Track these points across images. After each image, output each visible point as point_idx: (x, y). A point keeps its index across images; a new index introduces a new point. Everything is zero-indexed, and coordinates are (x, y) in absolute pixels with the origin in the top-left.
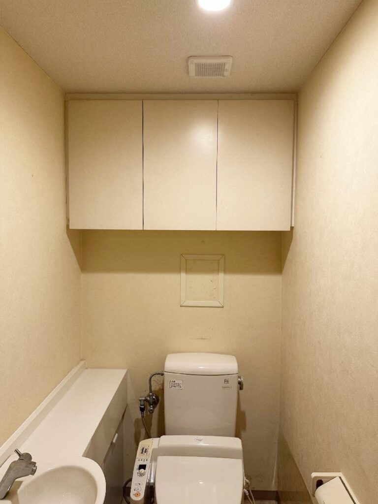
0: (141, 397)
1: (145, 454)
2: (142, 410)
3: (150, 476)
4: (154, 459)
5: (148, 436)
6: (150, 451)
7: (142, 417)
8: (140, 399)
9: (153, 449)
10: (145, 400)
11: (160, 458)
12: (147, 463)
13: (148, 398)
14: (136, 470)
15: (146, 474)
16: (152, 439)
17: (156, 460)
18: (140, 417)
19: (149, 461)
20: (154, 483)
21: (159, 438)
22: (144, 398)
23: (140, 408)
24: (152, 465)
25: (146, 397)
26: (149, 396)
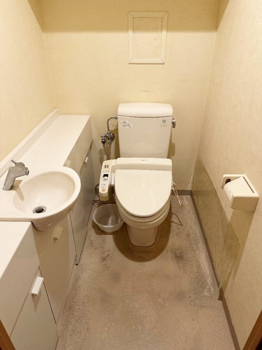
0: (102, 134)
1: (107, 168)
2: (104, 143)
3: (111, 181)
4: (113, 171)
5: (108, 159)
6: (110, 167)
7: (104, 147)
8: (101, 135)
9: (112, 166)
10: (105, 136)
11: (117, 171)
12: (109, 174)
13: (107, 135)
14: (102, 178)
15: (109, 179)
16: (111, 160)
17: (114, 172)
18: (102, 147)
19: (110, 172)
20: (114, 185)
21: (116, 160)
22: (104, 135)
23: (102, 141)
24: (112, 175)
25: (105, 134)
26: (108, 133)
